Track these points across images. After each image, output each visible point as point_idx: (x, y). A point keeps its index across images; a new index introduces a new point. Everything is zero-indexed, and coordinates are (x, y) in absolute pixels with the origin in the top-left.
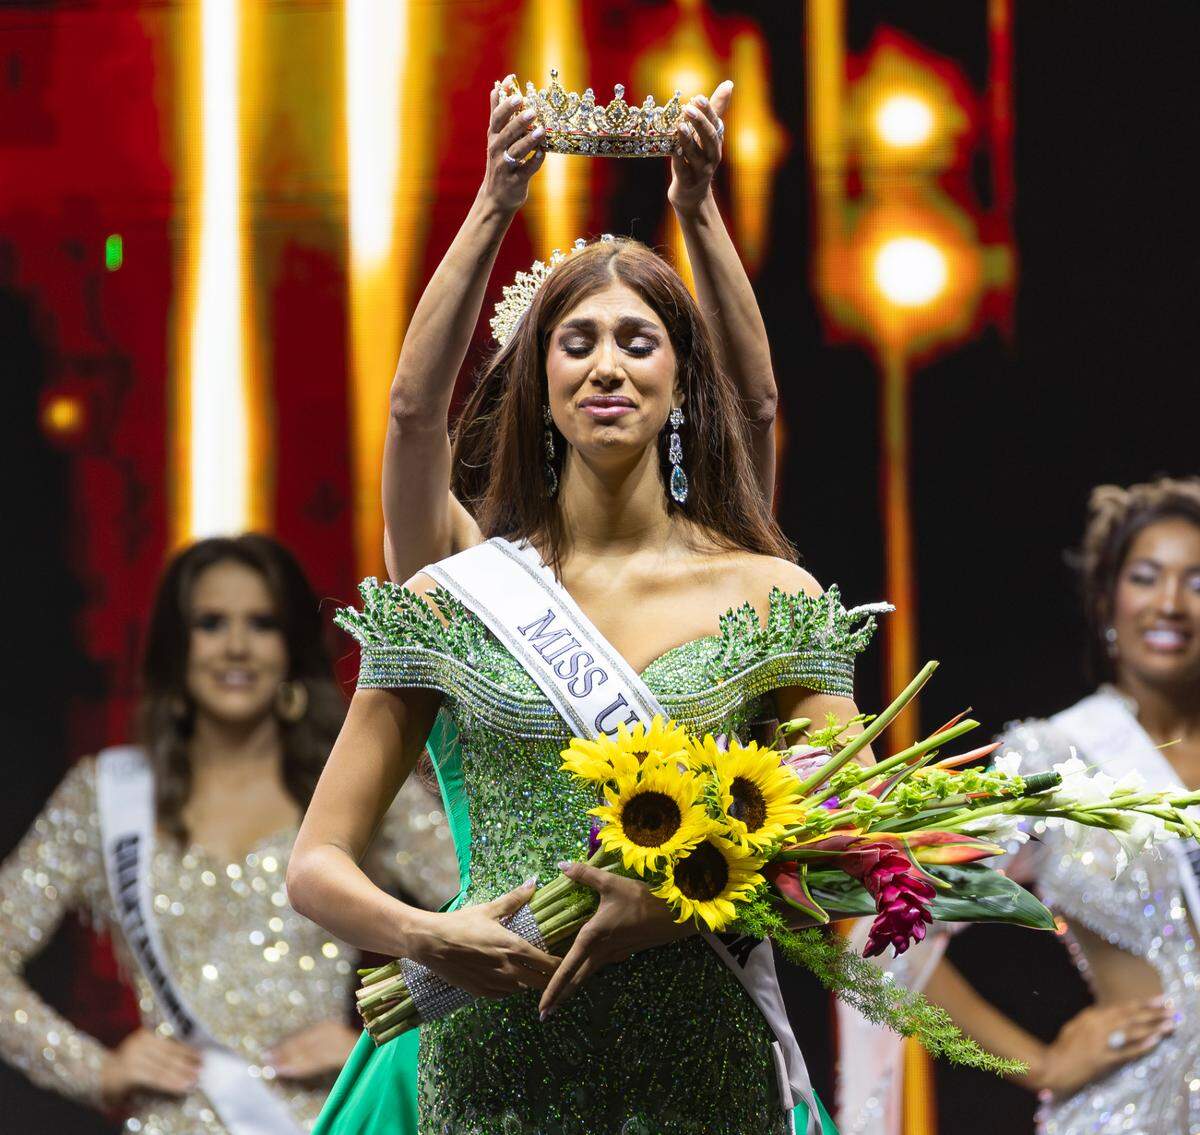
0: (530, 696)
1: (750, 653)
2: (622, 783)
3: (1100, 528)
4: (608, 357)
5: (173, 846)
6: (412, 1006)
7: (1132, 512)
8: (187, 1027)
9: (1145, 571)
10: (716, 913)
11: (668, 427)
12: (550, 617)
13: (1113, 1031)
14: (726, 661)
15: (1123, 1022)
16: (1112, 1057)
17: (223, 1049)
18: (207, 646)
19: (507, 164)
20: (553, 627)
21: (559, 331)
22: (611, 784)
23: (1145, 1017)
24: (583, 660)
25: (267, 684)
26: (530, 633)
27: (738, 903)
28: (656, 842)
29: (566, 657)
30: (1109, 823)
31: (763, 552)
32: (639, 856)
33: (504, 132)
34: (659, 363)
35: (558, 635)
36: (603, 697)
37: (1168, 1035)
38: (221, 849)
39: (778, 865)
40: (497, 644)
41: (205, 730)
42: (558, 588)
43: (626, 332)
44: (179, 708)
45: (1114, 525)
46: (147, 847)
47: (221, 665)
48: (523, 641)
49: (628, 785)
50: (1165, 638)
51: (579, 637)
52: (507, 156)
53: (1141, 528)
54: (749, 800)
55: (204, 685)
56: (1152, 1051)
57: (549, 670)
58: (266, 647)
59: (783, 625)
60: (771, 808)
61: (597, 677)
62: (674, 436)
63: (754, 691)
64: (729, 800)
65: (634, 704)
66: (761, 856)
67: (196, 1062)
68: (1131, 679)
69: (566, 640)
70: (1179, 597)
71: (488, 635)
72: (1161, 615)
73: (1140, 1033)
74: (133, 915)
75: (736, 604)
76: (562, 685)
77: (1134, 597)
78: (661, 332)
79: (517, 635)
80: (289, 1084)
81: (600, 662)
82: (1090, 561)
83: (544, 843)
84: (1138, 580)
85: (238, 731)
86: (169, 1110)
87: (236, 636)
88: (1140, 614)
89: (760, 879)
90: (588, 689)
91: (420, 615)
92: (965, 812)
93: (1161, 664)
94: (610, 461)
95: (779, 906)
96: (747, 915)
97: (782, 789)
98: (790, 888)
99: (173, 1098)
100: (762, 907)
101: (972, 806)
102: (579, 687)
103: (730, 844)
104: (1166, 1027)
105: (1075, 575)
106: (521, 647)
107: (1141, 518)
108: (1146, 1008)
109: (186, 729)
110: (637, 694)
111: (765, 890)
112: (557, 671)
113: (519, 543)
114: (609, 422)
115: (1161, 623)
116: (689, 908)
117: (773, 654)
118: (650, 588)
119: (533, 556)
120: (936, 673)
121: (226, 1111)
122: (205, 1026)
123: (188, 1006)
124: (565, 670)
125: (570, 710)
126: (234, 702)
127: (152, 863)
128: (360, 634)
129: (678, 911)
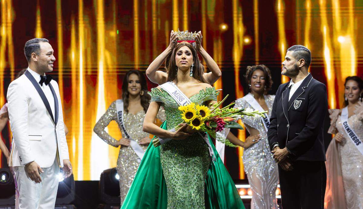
0: (175, 102)
1: (203, 96)
2: (185, 111)
3: (248, 71)
4: (184, 55)
5: (126, 112)
6: (159, 142)
7: (252, 69)
8: (128, 137)
9: (255, 77)
10: (198, 128)
11: (191, 66)
12: (176, 92)
13: (253, 139)
14: (200, 97)
15: (254, 138)
16: (253, 143)
17: (133, 140)
18: (130, 85)
19: (173, 42)
20: (177, 93)
21: (177, 53)
22: (184, 111)
23: (257, 137)
24: (181, 97)
25: (138, 90)
26: (174, 94)
27: (201, 126)
28: (189, 119)
29: (179, 96)
30: (252, 115)
31: (204, 83)
32: (187, 120)
33: (172, 38)
34: (191, 57)
35: (177, 94)
36: (184, 101)
37: (260, 140)
38: (133, 113)
39: (206, 122)
40: (170, 96)
41: (130, 96)
42: (177, 87)
43: (187, 52)
44: (127, 94)
45: (250, 71)
46: (123, 113)
47: (132, 88)
48: (173, 94)
49: (186, 111)
50: (258, 86)
51: (181, 94)
52: (173, 41)
53: (254, 71)
54: (203, 113)
55: (130, 90)
56: (258, 142)
57: (177, 98)
58: (138, 85)
59: (208, 91)
60: (206, 114)
61: (183, 99)
62: (192, 68)
63: (204, 101)
64: (199, 113)
65: (188, 102)
66: (204, 120)
67: (130, 142)
68: (253, 91)
69: (178, 94)
70: (259, 80)
71: (168, 94)
72: (257, 82)
73: (257, 139)
74: (121, 122)
75: (202, 89)
76: (178, 100)
77: (254, 80)
78: (191, 53)
79: (172, 94)
80: (142, 145)
81: (183, 97)
82: (247, 76)
83: (177, 122)
84: (254, 78)
85: (135, 96)
86: (126, 148)
87: (134, 84)
88: (255, 82)
89: (204, 123)
90: (182, 101)
91: (159, 92)
92: (232, 115)
93: (257, 89)
94: (184, 69)
95: (206, 127)
96: (202, 128)
97: (207, 112)
98: (207, 124)
99: (126, 147)
100: (204, 127)
101: (233, 114)
102: (181, 100)
103: (199, 118)
104: (260, 138)
105: (245, 78)
106: (173, 96)
107: (254, 70)
108: (257, 136)
109: (128, 96)
110: (189, 101)
111: (204, 125)
112: (178, 98)
113: (171, 82)
114: (184, 64)
115: (257, 84)
116: (194, 127)
117: (207, 96)
118: (189, 87)
119: (174, 83)
120: (228, 96)
121: (133, 148)
122: (130, 136)
123: (129, 134)
124: (179, 98)
125: (179, 103)
126: (134, 93)
127: (124, 115)
128: (151, 95)
129: (192, 128)
